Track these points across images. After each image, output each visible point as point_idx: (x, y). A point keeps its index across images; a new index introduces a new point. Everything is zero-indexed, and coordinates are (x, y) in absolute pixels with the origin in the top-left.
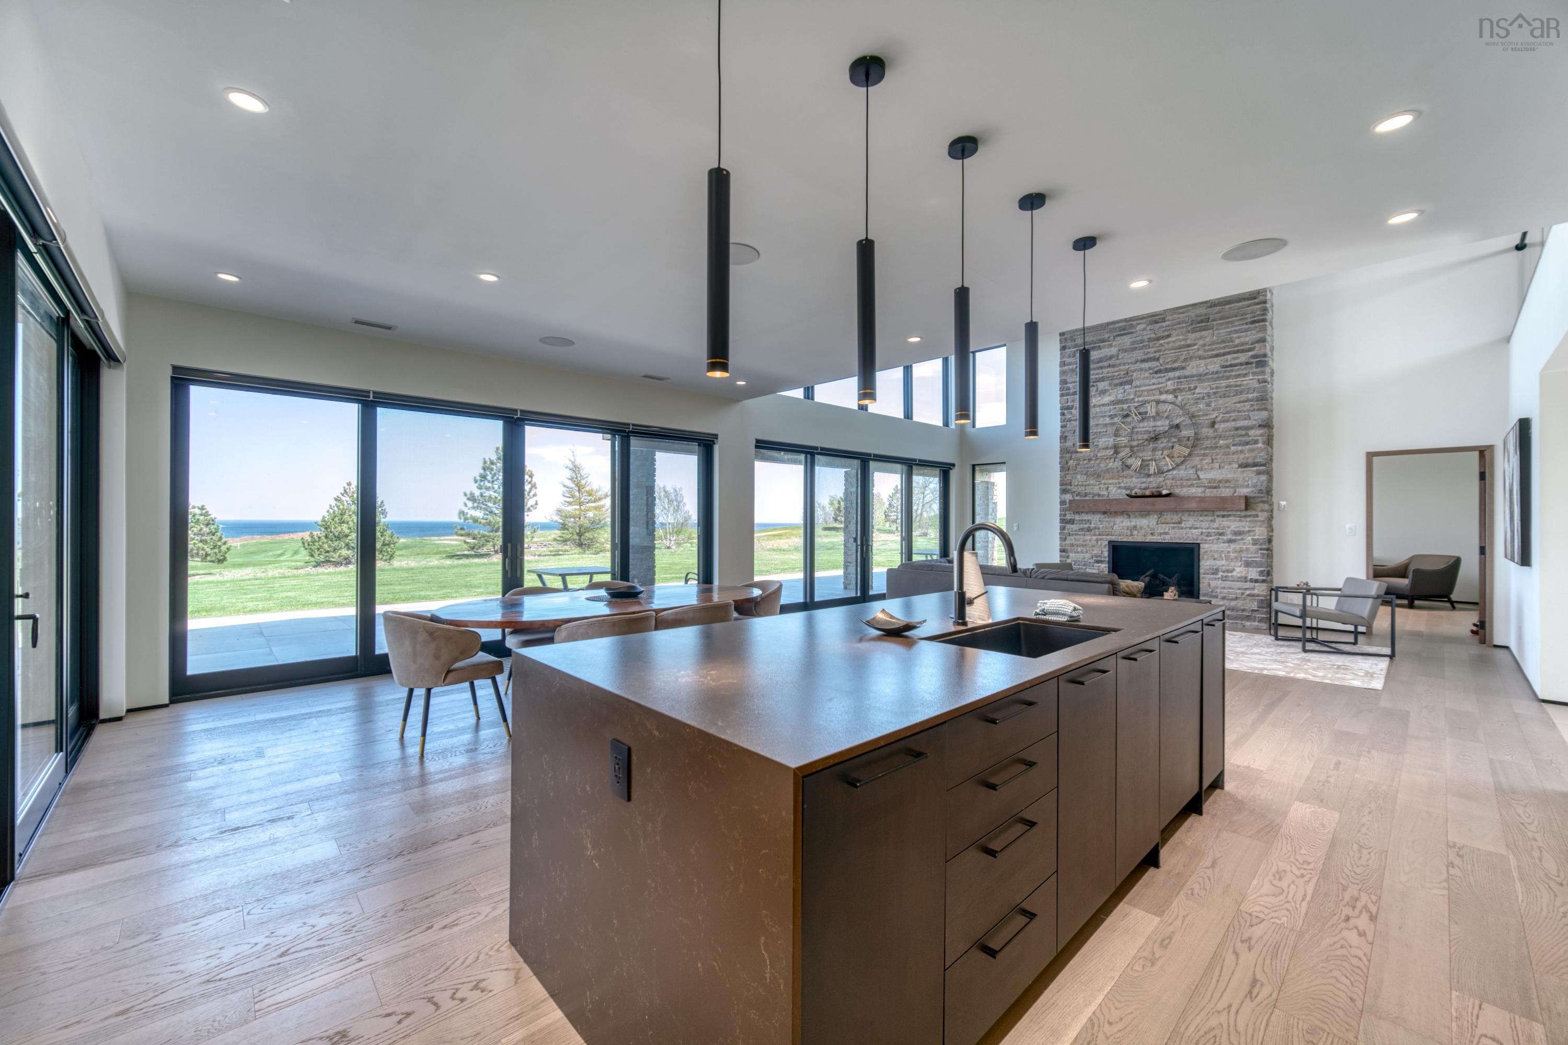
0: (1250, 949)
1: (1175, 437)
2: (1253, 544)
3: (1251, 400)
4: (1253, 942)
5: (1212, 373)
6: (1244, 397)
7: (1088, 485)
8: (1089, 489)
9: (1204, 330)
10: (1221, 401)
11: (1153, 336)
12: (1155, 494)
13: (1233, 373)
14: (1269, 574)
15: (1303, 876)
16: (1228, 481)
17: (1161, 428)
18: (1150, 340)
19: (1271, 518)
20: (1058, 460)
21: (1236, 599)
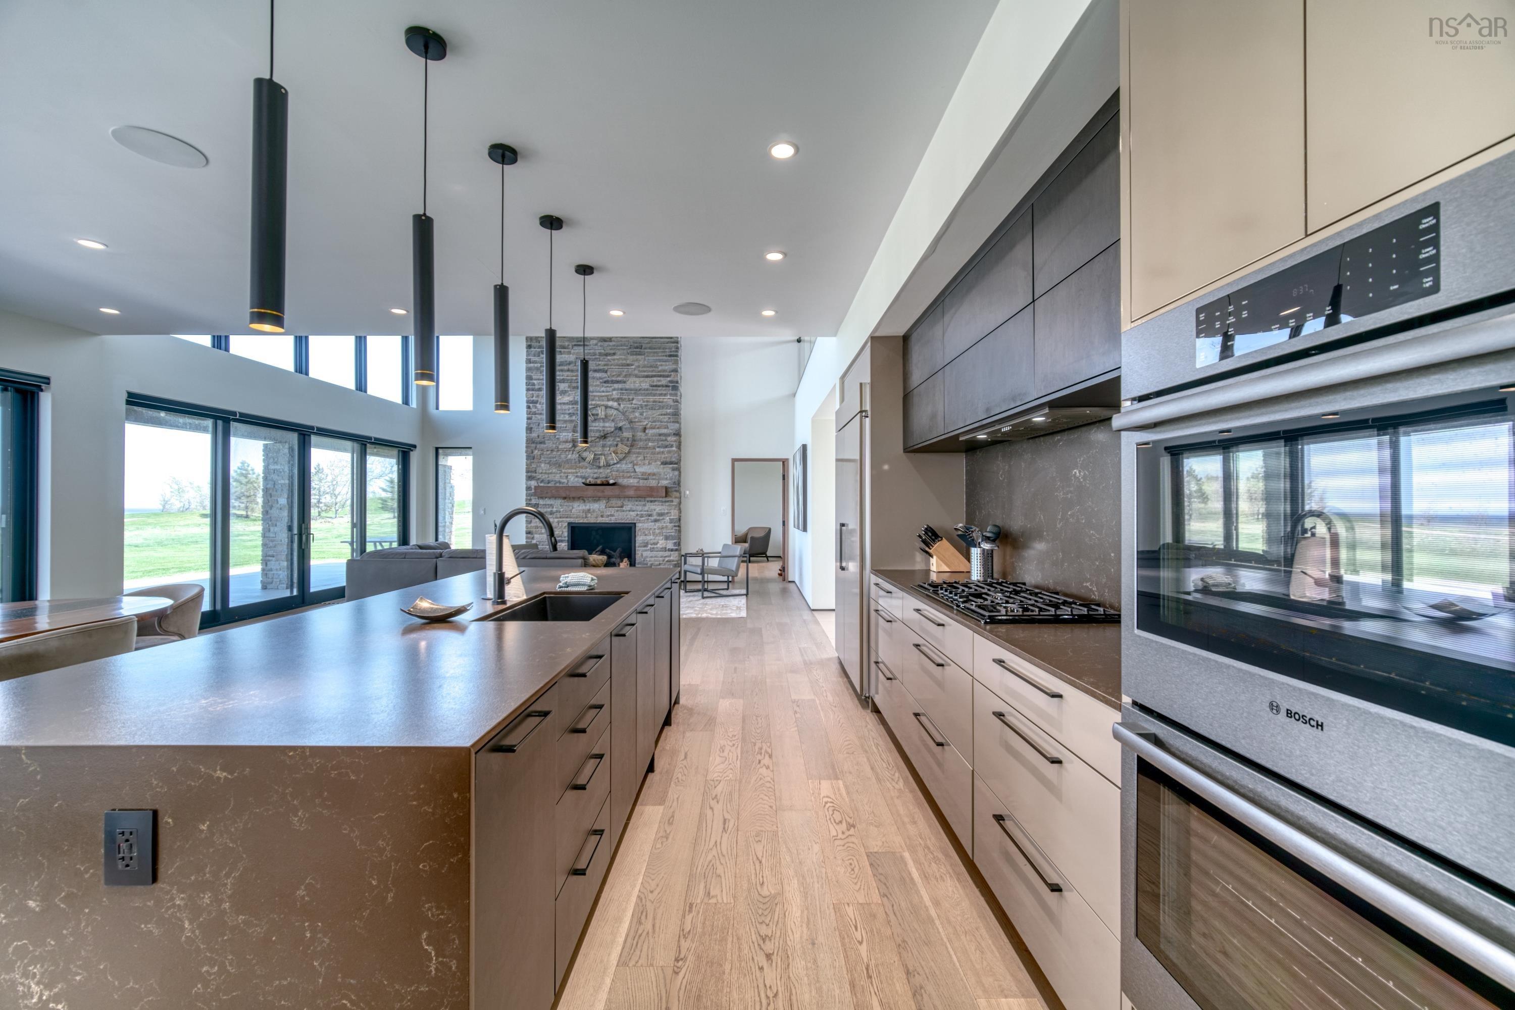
0: (718, 802)
1: (619, 437)
2: (670, 523)
3: (669, 414)
4: (718, 797)
5: (644, 390)
6: (664, 411)
7: (551, 473)
8: (551, 477)
9: (639, 355)
10: (650, 412)
11: (603, 351)
12: (605, 483)
13: (658, 392)
14: (679, 544)
15: (734, 745)
16: (654, 474)
17: (609, 429)
18: (600, 354)
19: (680, 503)
20: (524, 449)
21: (660, 564)
